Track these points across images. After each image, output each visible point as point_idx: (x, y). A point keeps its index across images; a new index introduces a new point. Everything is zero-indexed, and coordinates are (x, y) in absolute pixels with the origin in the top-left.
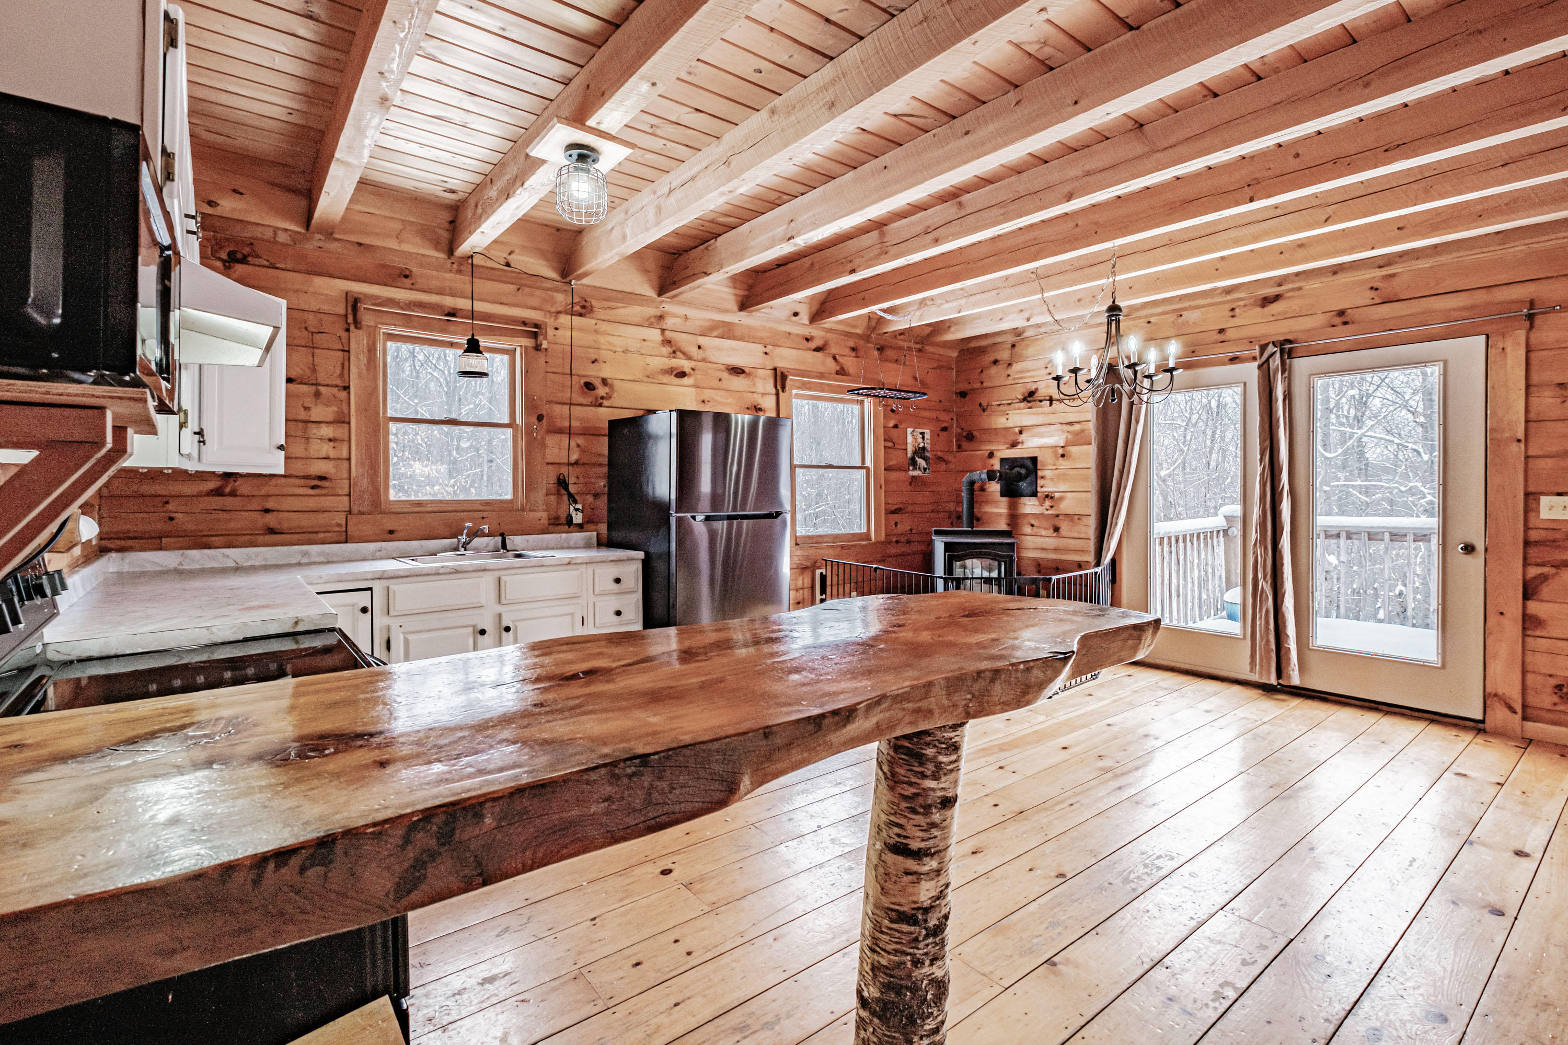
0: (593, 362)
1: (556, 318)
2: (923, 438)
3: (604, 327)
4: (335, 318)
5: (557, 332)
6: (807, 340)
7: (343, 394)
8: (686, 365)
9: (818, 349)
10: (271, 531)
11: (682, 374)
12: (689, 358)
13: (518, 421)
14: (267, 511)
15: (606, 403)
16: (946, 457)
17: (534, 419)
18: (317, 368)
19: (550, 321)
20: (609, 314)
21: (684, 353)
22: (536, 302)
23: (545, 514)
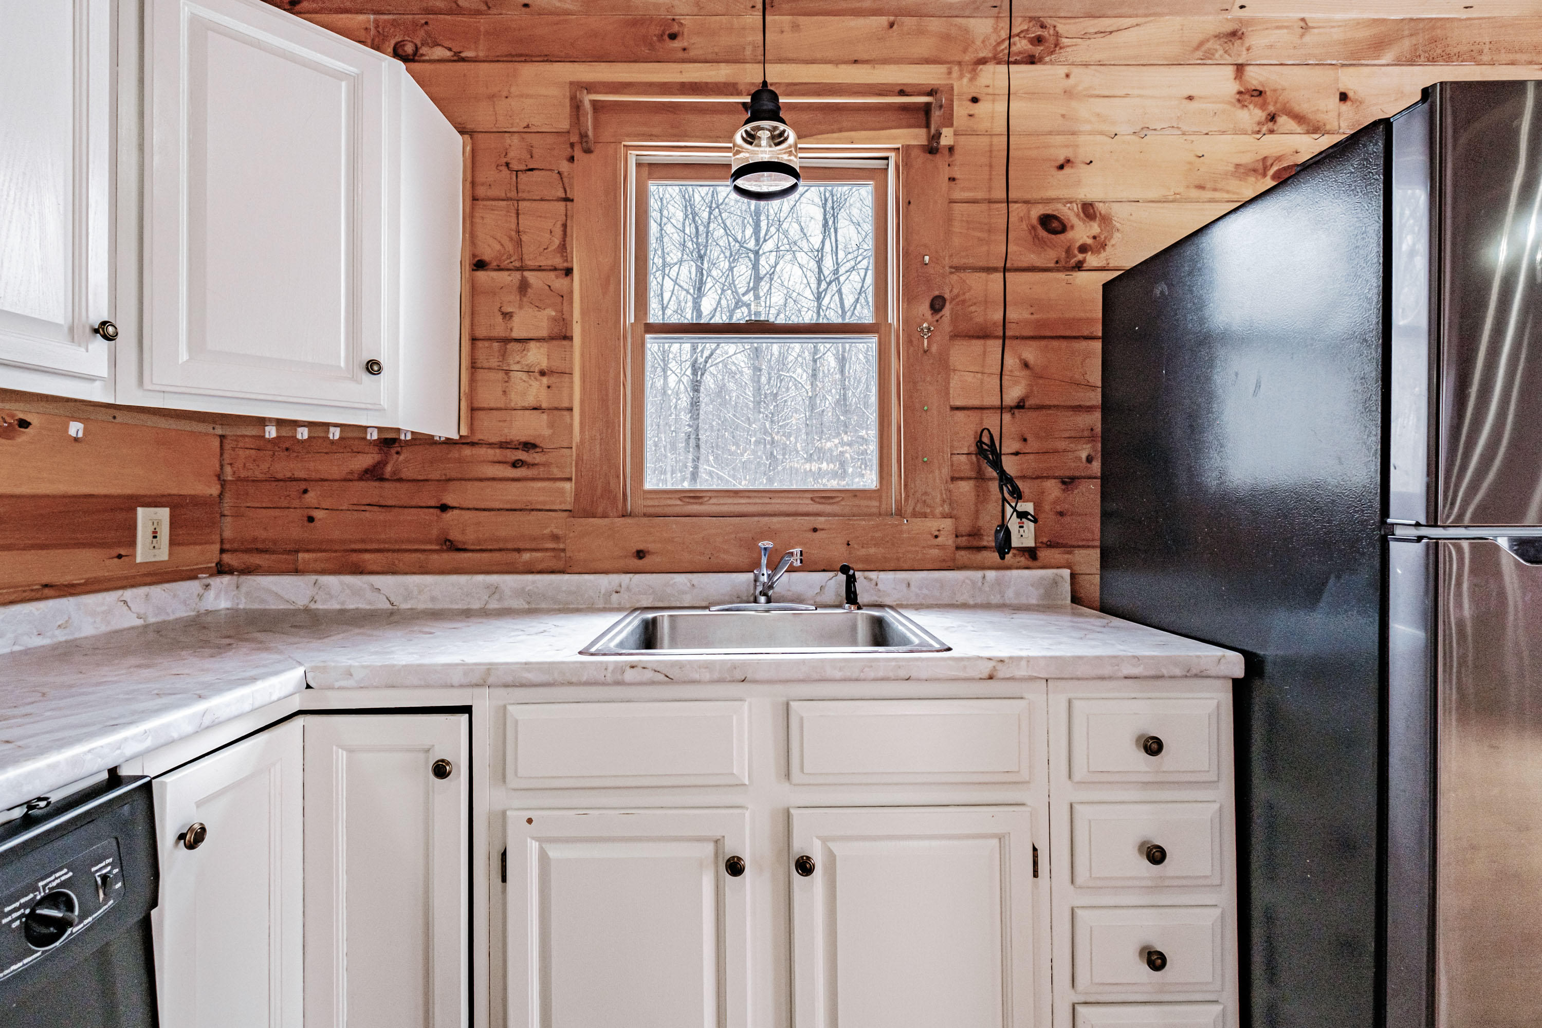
0: (1061, 167)
1: (975, 75)
3: (1084, 79)
4: (550, 139)
5: (977, 109)
7: (560, 283)
8: (1304, 146)
10: (452, 546)
12: (1315, 128)
13: (891, 318)
14: (444, 508)
15: (1092, 260)
17: (924, 308)
18: (524, 238)
19: (962, 86)
20: (1098, 50)
21: (1299, 118)
22: (924, 47)
23: (947, 524)
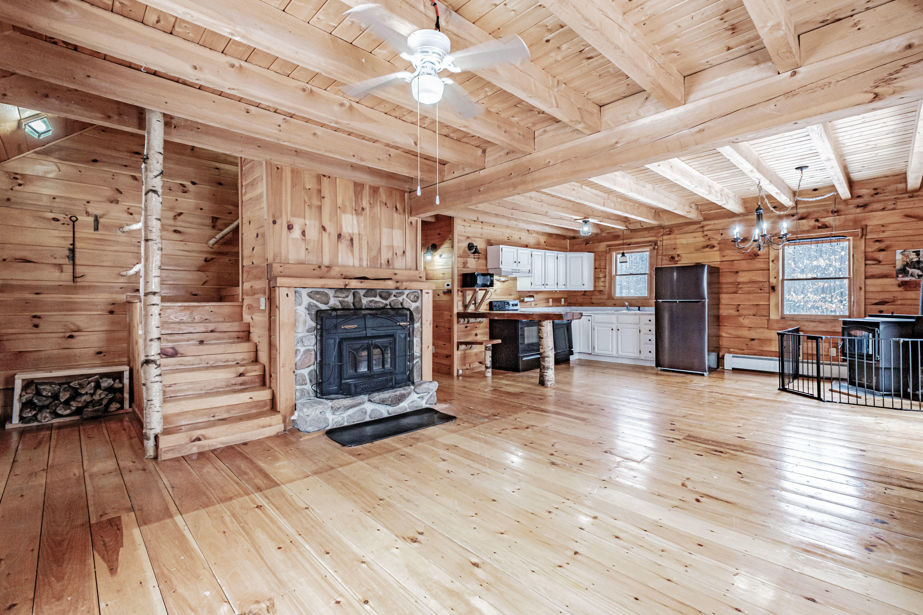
0: (674, 249)
1: (661, 238)
2: (918, 255)
3: (678, 236)
4: (604, 252)
5: (662, 242)
6: (793, 216)
7: (605, 270)
8: (715, 243)
9: (802, 219)
10: (593, 303)
11: (713, 247)
12: (717, 240)
13: (652, 272)
14: (592, 299)
15: (680, 262)
18: (601, 265)
20: (680, 231)
21: (713, 238)
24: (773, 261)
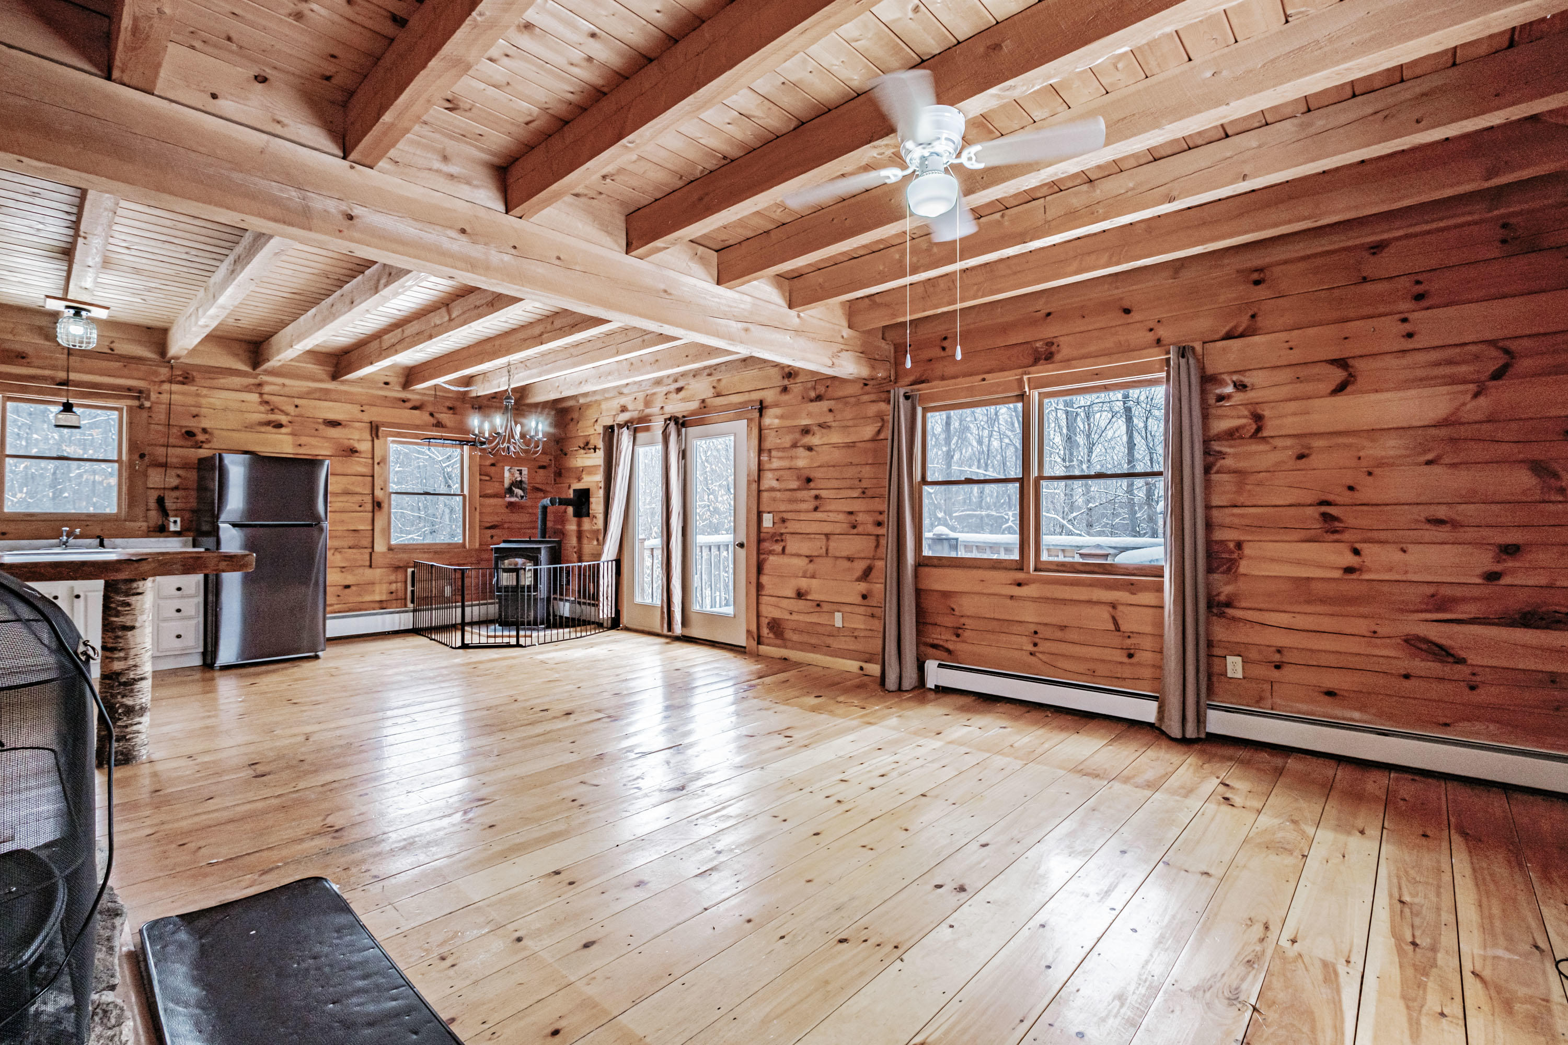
0: (194, 417)
1: (160, 386)
2: (521, 474)
3: (204, 391)
5: (159, 396)
6: (404, 401)
8: (283, 419)
9: (415, 408)
11: (279, 426)
12: (287, 414)
13: (124, 458)
15: (205, 446)
16: (543, 487)
17: (136, 456)
19: (153, 388)
20: (208, 383)
21: (281, 411)
22: (141, 374)
23: (145, 524)
24: (378, 464)
